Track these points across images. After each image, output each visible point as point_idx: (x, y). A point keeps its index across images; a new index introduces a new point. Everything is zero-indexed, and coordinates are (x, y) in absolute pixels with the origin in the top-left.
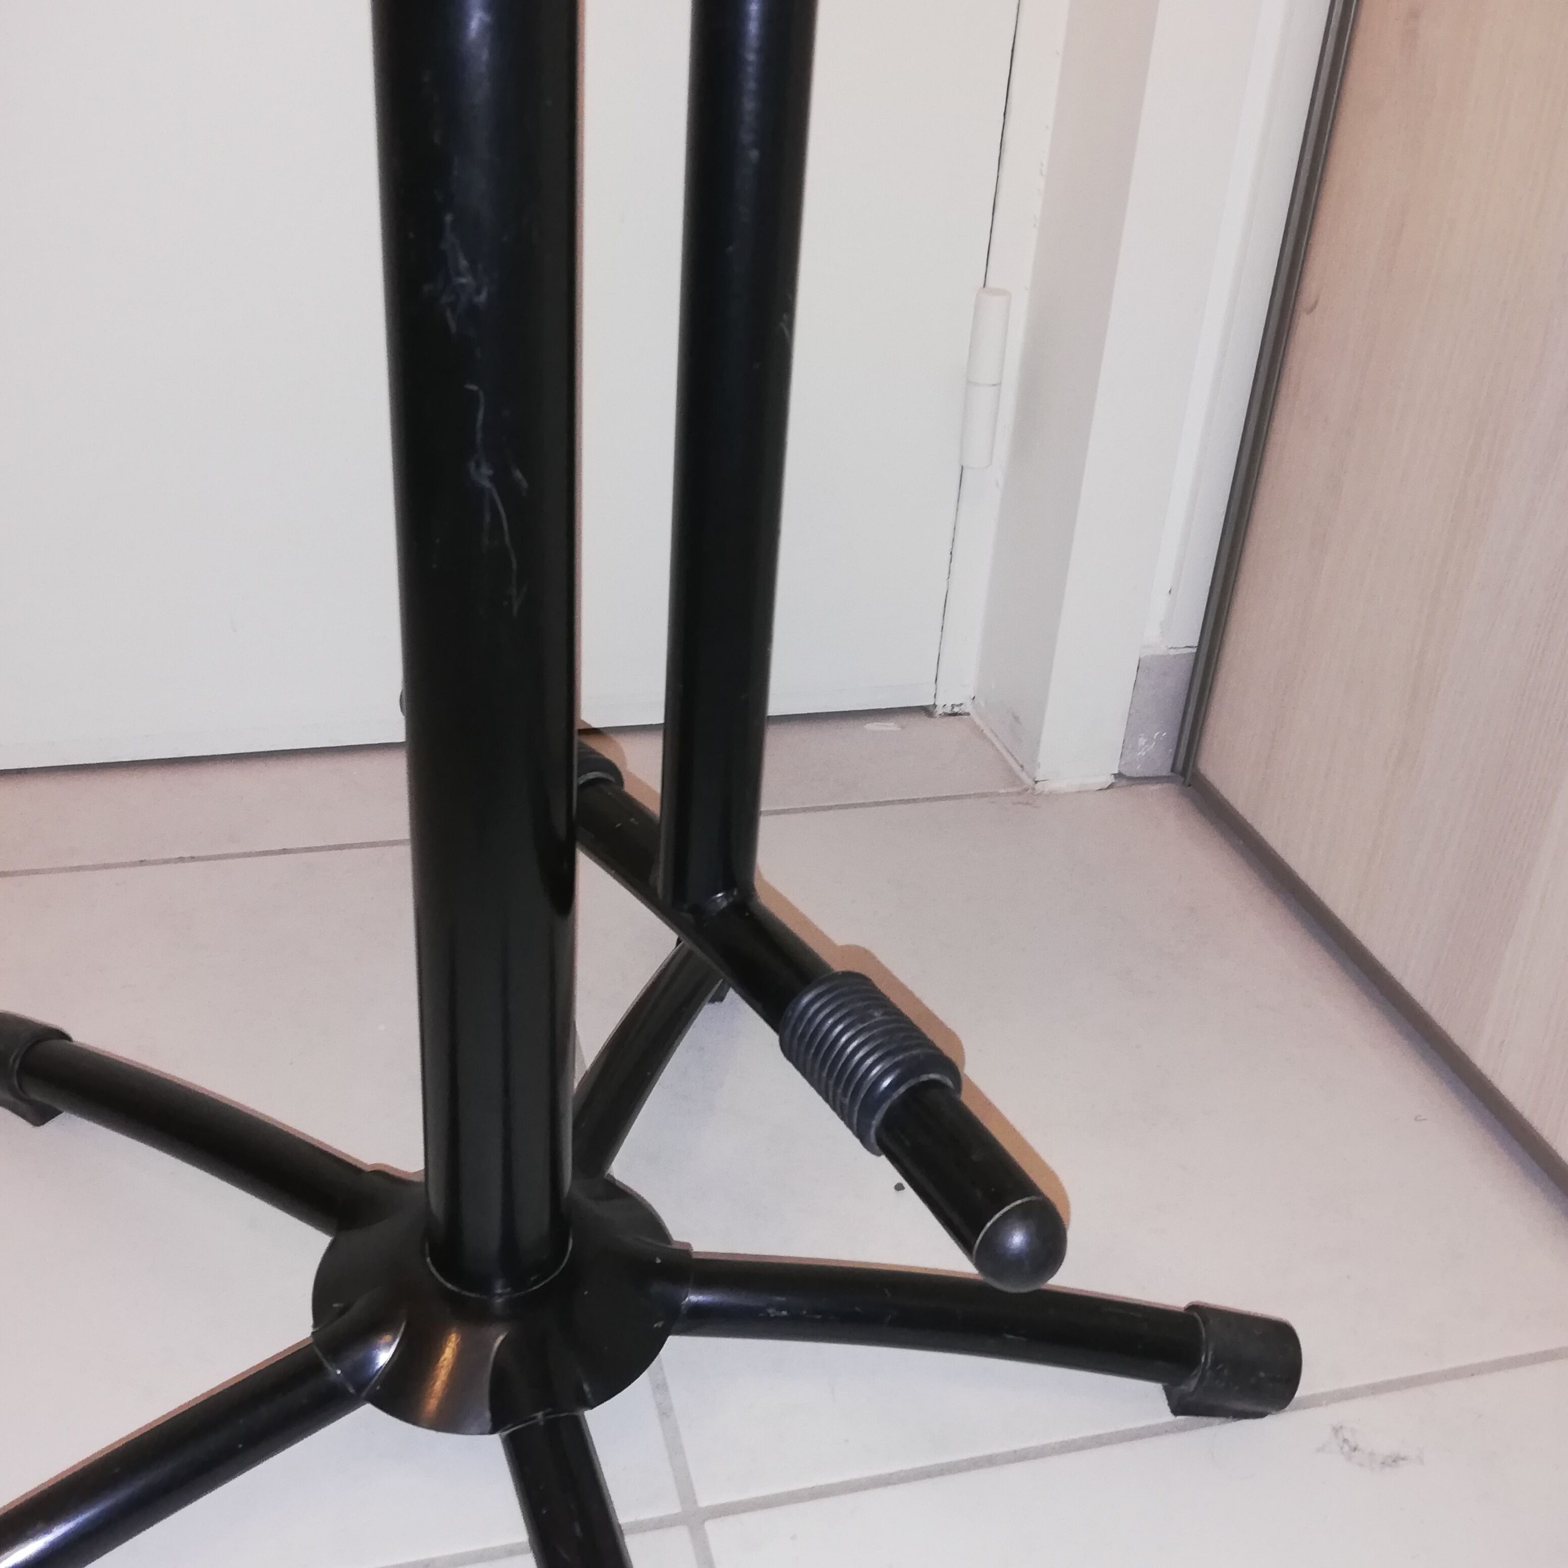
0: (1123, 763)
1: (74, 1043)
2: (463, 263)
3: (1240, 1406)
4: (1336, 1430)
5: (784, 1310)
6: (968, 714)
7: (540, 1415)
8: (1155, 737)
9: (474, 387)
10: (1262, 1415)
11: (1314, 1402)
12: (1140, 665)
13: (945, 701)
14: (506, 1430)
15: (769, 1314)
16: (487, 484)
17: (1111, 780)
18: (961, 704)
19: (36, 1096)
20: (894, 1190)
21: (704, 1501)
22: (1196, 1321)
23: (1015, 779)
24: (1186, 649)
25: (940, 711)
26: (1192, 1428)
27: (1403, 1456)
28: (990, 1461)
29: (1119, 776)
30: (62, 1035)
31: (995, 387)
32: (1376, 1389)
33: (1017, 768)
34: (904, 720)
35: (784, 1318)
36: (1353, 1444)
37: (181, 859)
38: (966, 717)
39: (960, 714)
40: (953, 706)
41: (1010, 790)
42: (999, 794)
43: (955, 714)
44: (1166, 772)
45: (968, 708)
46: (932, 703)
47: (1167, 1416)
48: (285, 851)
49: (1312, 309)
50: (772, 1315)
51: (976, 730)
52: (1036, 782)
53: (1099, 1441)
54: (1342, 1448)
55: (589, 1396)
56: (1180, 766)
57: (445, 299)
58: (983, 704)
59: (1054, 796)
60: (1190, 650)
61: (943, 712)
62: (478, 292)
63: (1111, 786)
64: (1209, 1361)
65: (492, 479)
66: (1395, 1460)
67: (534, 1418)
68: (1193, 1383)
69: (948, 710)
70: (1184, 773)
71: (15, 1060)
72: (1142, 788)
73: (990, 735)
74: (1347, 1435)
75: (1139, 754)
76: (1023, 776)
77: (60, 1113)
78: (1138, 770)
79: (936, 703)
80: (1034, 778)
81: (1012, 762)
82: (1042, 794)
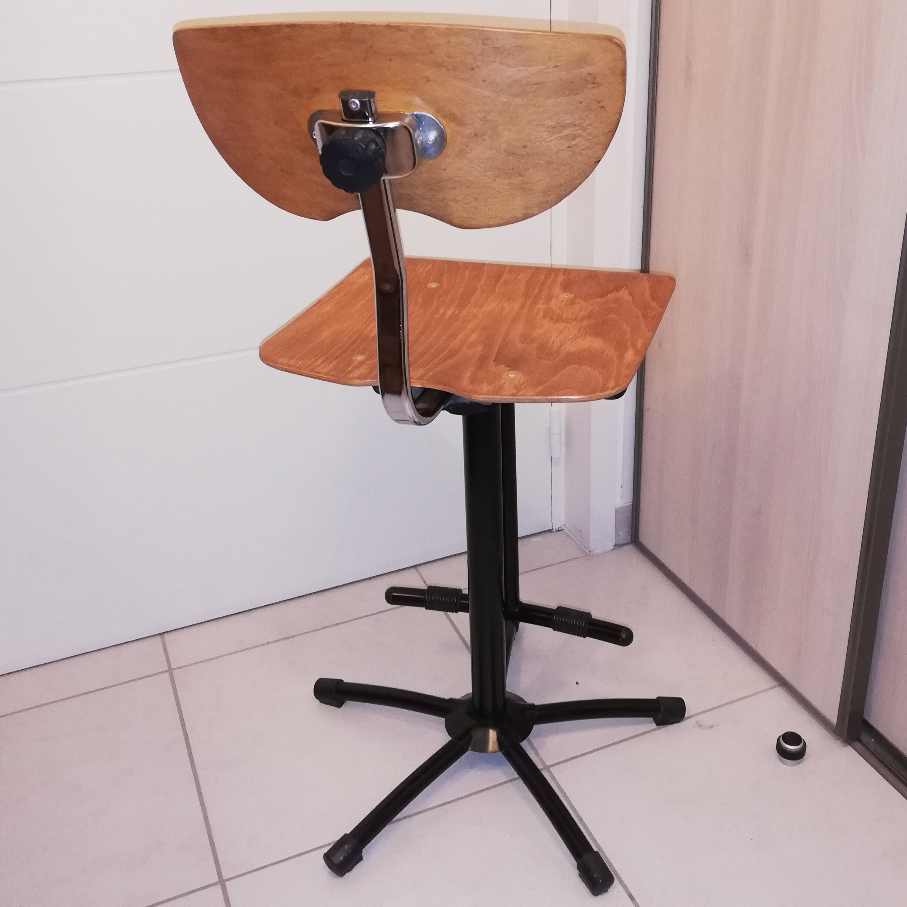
0: (616, 541)
1: (345, 682)
3: (672, 720)
4: (697, 722)
8: (625, 531)
10: (679, 722)
11: (690, 717)
12: (616, 511)
13: (555, 527)
17: (613, 547)
18: (561, 527)
20: (576, 684)
21: (548, 764)
22: (659, 701)
23: (584, 551)
24: (629, 503)
25: (554, 530)
26: (662, 728)
27: (713, 725)
29: (616, 545)
31: (559, 434)
32: (706, 711)
33: (583, 548)
34: (544, 535)
36: (701, 725)
38: (563, 531)
39: (561, 530)
40: (558, 528)
41: (584, 555)
42: (580, 558)
43: (559, 531)
44: (630, 541)
45: (564, 528)
46: (552, 528)
47: (656, 726)
48: (367, 616)
49: (648, 410)
51: (567, 535)
52: (591, 551)
53: (639, 735)
54: (699, 726)
56: (633, 539)
58: (568, 526)
59: (597, 555)
60: (631, 503)
61: (556, 530)
63: (613, 549)
64: (663, 710)
66: (711, 727)
68: (660, 716)
70: (635, 541)
72: (623, 547)
73: (572, 537)
74: (700, 723)
75: (621, 537)
76: (586, 550)
77: (346, 702)
78: (621, 542)
81: (581, 545)
82: (593, 555)
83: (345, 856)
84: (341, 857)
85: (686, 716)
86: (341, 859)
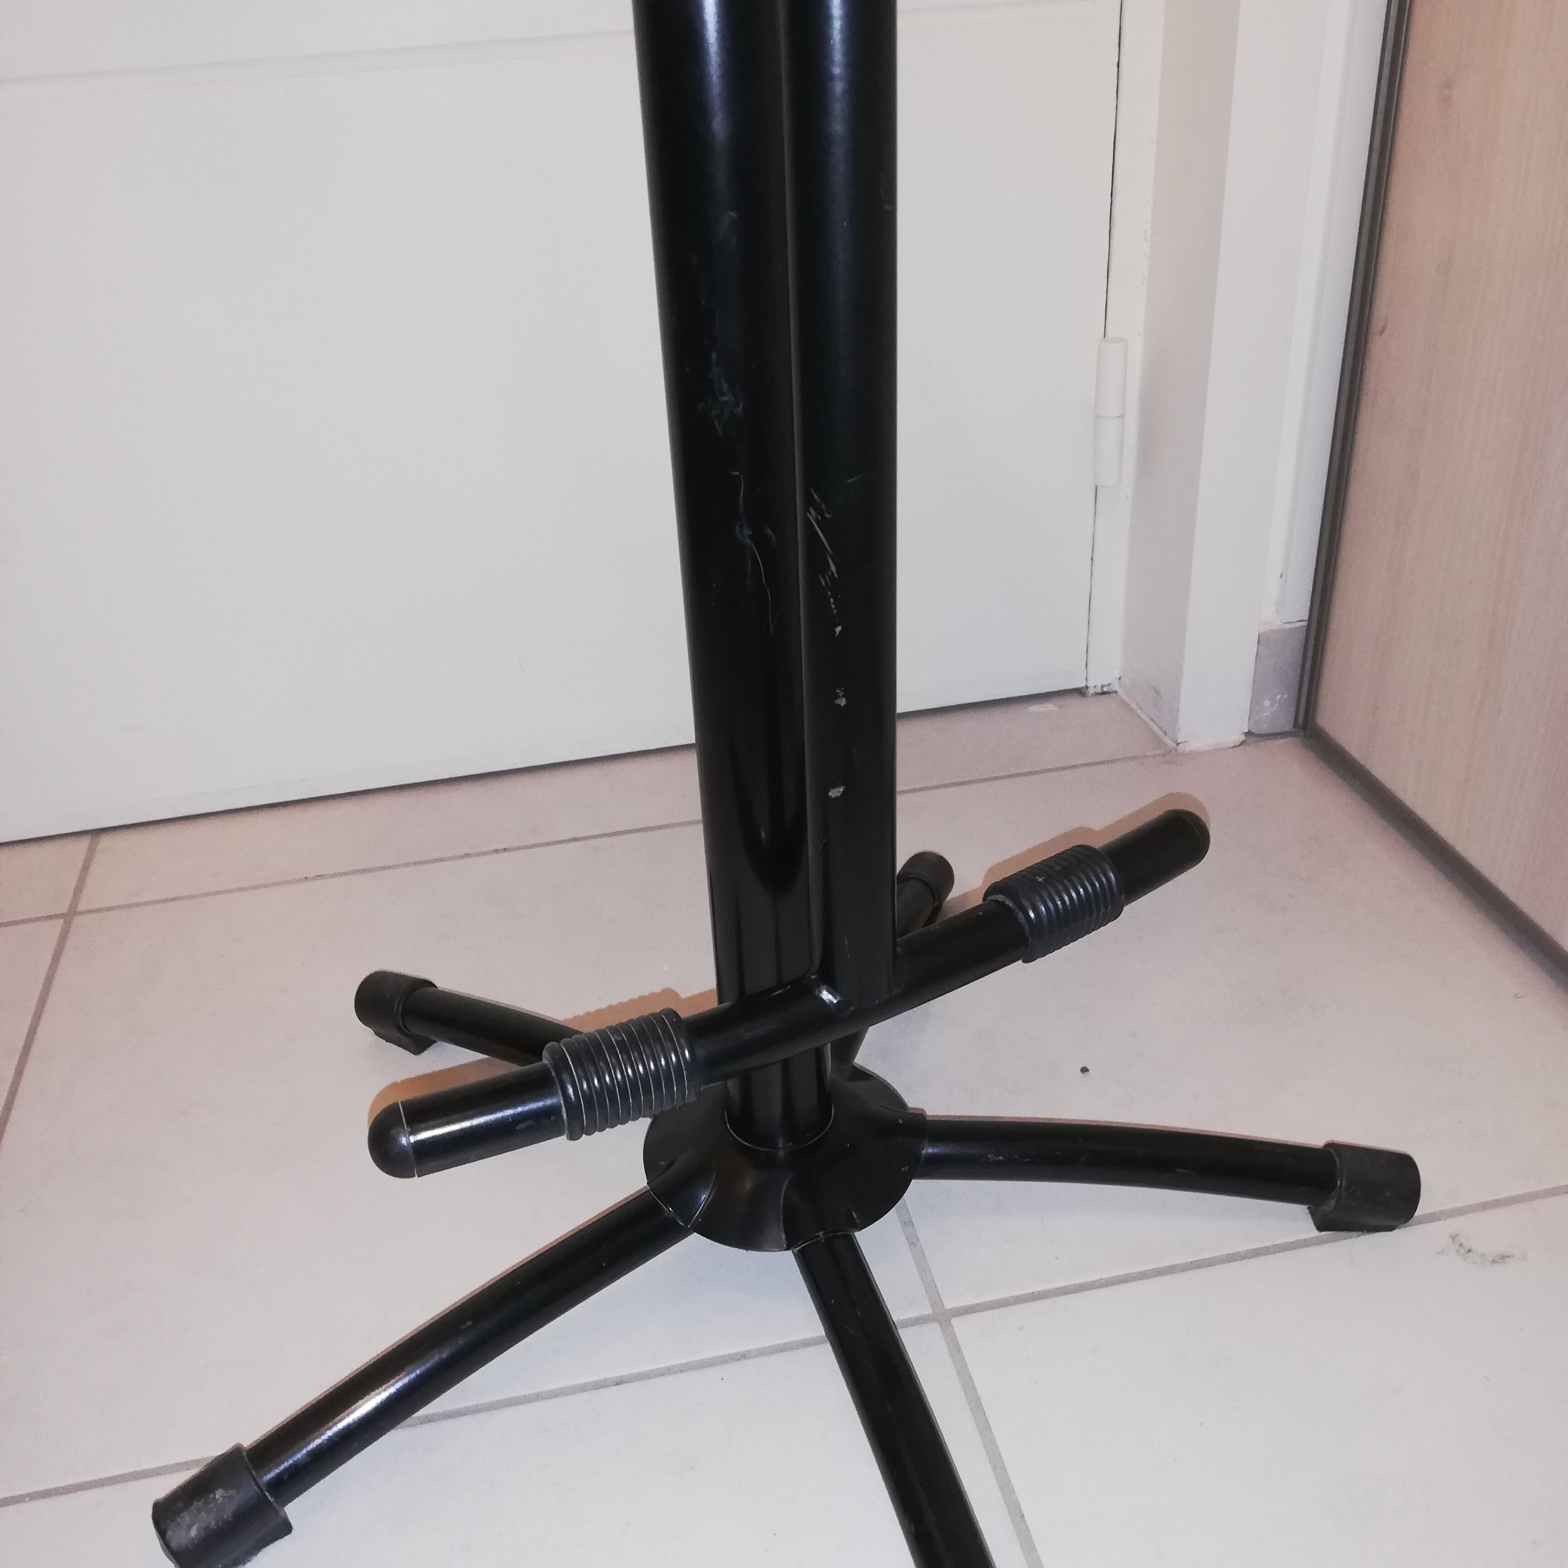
0: (1251, 723)
1: (439, 989)
2: (725, 386)
3: (1373, 1221)
4: (1454, 1238)
5: (1000, 1156)
6: (1116, 692)
7: (821, 1233)
8: (1277, 699)
9: (737, 473)
10: (1391, 1229)
11: (1431, 1218)
12: (1260, 640)
13: (1095, 682)
14: (797, 1247)
15: (989, 1159)
16: (748, 541)
17: (1243, 738)
18: (1110, 684)
19: (415, 1031)
20: (1080, 1072)
21: (949, 1305)
22: (1331, 1154)
23: (1158, 742)
24: (1298, 623)
25: (1091, 691)
26: (1335, 1241)
27: (1509, 1254)
28: (1171, 1270)
29: (1249, 734)
30: (430, 984)
31: (1119, 419)
32: (1486, 1206)
33: (1161, 734)
34: (1062, 701)
35: (1000, 1161)
36: (1468, 1247)
37: (497, 851)
38: (1114, 695)
39: (1109, 693)
40: (1102, 686)
41: (1157, 752)
42: (1146, 757)
43: (1104, 693)
44: (1289, 728)
45: (1116, 687)
46: (1085, 685)
47: (1315, 1233)
49: (1383, 330)
50: (991, 1160)
51: (1124, 705)
52: (1178, 744)
53: (1257, 1253)
54: (1458, 1251)
55: (857, 1221)
56: (1300, 721)
57: (715, 412)
58: (1128, 682)
59: (1193, 755)
60: (1302, 623)
61: (1095, 692)
62: (737, 406)
63: (1242, 743)
64: (1344, 1184)
65: (750, 537)
66: (1503, 1258)
67: (818, 1236)
68: (1332, 1203)
69: (1099, 690)
70: (1304, 727)
71: (398, 1005)
72: (1269, 743)
73: (1135, 707)
74: (1463, 1240)
75: (1265, 714)
76: (1167, 740)
77: (435, 1042)
78: (1265, 728)
79: (1088, 685)
80: (1176, 741)
81: (1156, 729)
82: (1183, 754)
83: (207, 1528)
84: (195, 1527)
85: (1417, 1213)
86: (193, 1532)
